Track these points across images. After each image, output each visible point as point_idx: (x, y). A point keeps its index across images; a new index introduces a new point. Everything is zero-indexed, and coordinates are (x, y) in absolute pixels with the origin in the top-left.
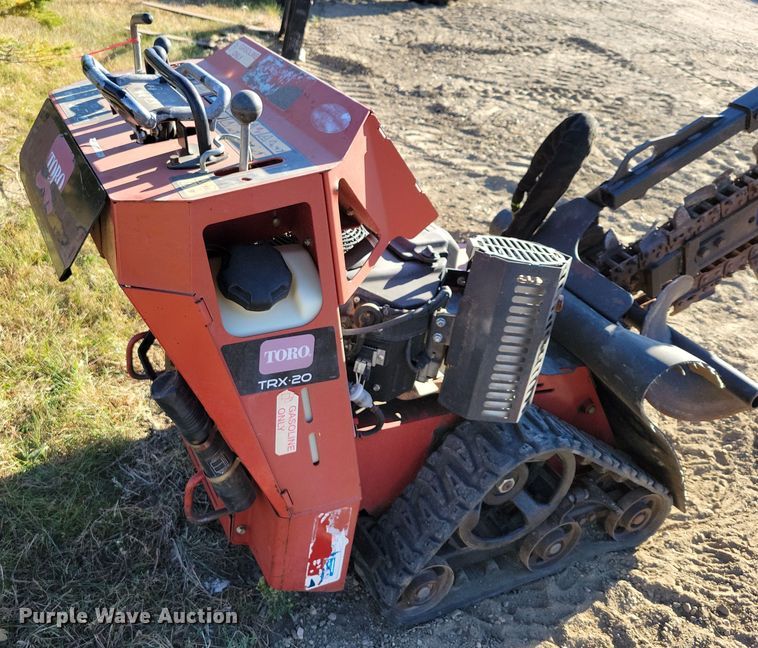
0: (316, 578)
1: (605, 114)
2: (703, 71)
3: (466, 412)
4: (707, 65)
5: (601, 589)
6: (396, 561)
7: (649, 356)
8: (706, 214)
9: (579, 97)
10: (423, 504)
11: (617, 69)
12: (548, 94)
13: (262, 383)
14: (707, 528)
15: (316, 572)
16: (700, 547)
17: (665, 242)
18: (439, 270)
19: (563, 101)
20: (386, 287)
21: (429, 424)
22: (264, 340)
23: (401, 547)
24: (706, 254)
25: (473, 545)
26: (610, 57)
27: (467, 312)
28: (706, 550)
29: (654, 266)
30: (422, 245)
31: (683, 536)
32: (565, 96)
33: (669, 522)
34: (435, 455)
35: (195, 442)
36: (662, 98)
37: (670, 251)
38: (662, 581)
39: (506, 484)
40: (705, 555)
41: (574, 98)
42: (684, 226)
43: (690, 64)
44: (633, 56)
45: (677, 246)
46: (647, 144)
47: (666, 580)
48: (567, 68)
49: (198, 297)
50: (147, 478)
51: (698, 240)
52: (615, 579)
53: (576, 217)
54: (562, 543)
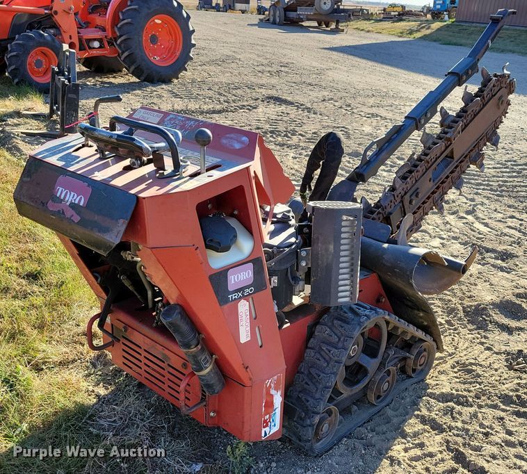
0: (267, 429)
1: (310, 144)
2: (358, 109)
3: (329, 303)
4: (360, 106)
5: (415, 404)
6: (307, 411)
7: (409, 254)
8: (408, 179)
9: (289, 135)
10: (313, 371)
11: (306, 114)
12: (268, 136)
13: (230, 296)
14: (456, 359)
15: (267, 426)
16: (456, 370)
17: (393, 198)
18: (293, 226)
19: (280, 139)
20: (270, 239)
21: (305, 321)
22: (229, 269)
23: (308, 401)
24: (414, 202)
25: (346, 392)
26: (298, 108)
27: (318, 244)
28: (459, 371)
29: (390, 213)
30: (280, 213)
31: (447, 367)
32: (280, 135)
33: (436, 362)
34: (312, 340)
35: (192, 347)
36: (340, 129)
37: (396, 203)
38: (444, 391)
39: (353, 350)
40: (460, 373)
41: (286, 136)
42: (400, 187)
43: (349, 106)
44: (312, 105)
45: (399, 200)
46: (373, 143)
47: (446, 389)
48: (274, 117)
49: (196, 246)
50: (115, 421)
51: (408, 195)
52: (420, 398)
53: (345, 192)
54: (388, 382)
